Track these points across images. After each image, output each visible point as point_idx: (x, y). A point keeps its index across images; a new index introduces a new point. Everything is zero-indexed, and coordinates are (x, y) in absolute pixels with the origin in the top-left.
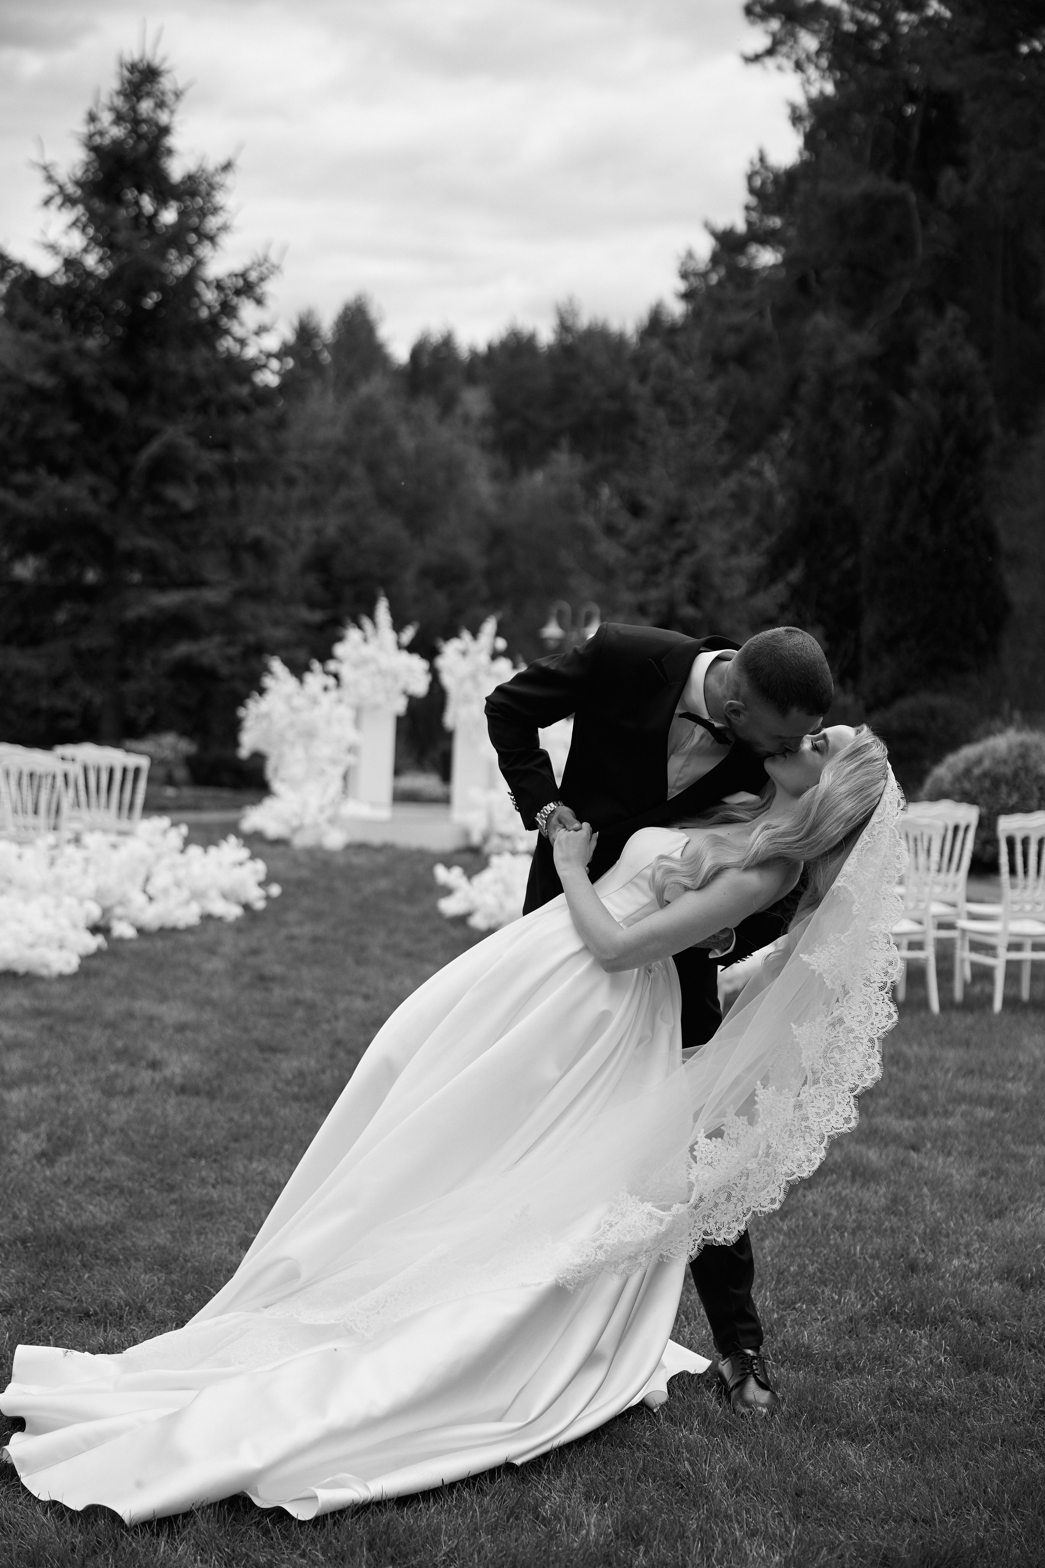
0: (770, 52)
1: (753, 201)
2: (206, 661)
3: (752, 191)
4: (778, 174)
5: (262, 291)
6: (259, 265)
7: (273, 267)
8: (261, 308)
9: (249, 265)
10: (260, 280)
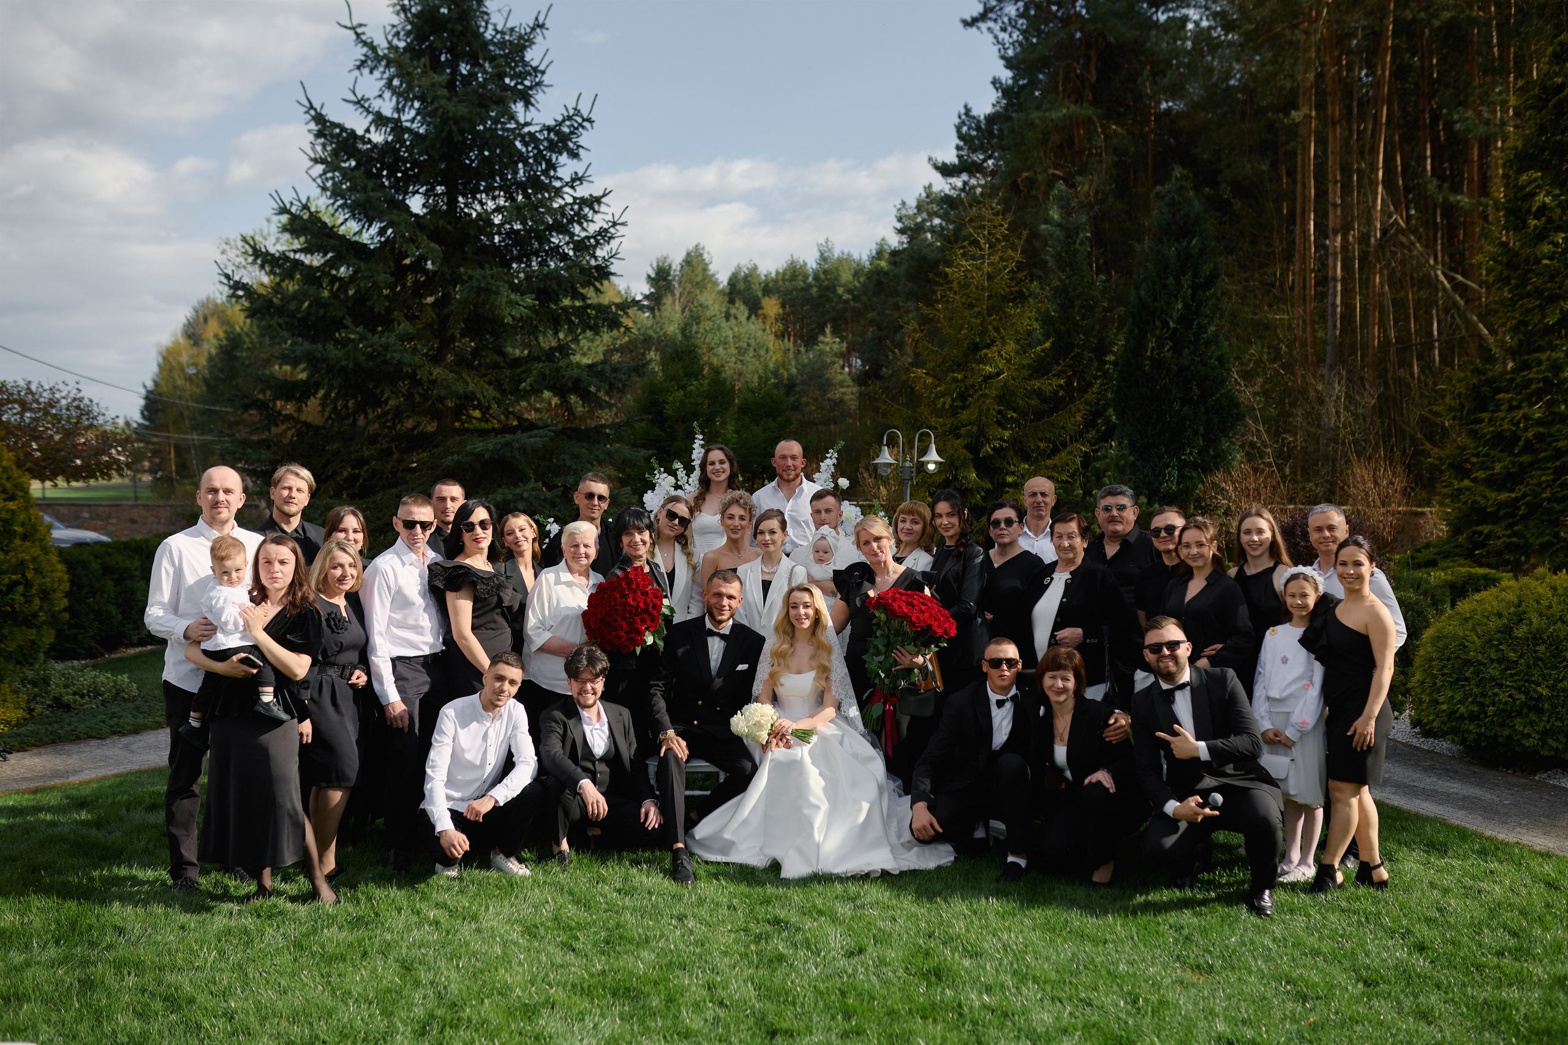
0: (983, 17)
1: (961, 143)
3: (961, 136)
4: (979, 122)
5: (575, 143)
6: (570, 118)
7: (584, 120)
8: (575, 161)
9: (560, 118)
10: (572, 133)
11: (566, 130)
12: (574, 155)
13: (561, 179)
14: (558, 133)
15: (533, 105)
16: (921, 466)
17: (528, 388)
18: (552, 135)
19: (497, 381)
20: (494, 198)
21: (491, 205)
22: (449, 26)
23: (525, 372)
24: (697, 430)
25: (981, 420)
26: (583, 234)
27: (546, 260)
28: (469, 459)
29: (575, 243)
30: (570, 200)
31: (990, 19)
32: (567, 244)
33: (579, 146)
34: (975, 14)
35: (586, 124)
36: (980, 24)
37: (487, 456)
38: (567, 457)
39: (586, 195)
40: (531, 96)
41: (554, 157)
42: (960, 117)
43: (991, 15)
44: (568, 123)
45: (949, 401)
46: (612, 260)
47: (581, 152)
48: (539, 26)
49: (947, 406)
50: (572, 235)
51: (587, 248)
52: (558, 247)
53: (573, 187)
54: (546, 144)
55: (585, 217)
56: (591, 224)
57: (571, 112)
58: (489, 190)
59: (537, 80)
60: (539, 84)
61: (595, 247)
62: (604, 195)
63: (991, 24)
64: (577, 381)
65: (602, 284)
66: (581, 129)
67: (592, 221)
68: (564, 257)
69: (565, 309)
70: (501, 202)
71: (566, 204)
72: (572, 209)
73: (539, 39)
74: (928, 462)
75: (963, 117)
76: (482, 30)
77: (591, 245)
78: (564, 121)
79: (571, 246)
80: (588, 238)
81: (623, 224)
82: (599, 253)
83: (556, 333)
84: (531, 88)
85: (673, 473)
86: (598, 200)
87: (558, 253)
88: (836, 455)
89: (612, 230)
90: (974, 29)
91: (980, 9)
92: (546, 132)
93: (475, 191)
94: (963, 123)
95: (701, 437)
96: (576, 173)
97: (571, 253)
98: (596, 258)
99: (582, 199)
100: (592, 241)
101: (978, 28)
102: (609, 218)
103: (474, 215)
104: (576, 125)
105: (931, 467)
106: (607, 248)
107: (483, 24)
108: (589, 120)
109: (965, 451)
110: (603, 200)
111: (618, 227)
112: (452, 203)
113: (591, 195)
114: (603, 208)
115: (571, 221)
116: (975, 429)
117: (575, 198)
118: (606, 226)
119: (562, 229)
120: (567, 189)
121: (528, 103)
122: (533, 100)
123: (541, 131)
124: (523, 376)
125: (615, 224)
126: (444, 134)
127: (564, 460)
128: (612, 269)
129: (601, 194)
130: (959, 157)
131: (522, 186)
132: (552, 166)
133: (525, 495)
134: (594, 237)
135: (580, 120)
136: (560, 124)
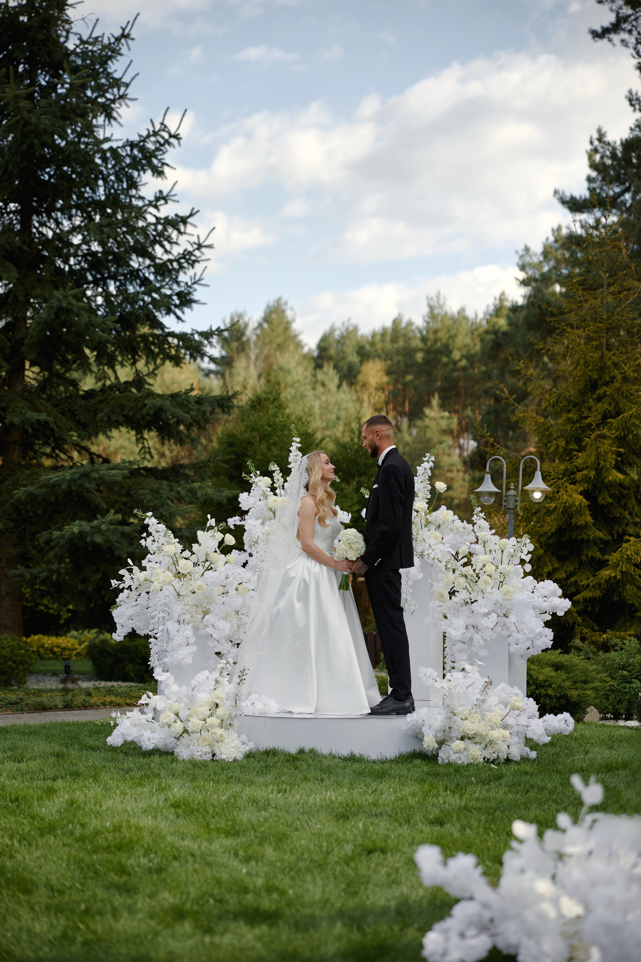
0: (615, 28)
1: (594, 174)
2: (99, 539)
3: (593, 166)
4: (614, 149)
5: (159, 160)
6: (155, 134)
7: (171, 136)
8: (159, 179)
9: (145, 133)
10: (157, 149)
11: (151, 146)
12: (158, 172)
13: (141, 198)
14: (142, 149)
15: (115, 119)
16: (526, 495)
17: (106, 419)
18: (136, 152)
19: (70, 411)
20: (70, 218)
21: (66, 225)
22: (31, 34)
23: (101, 402)
24: (295, 432)
25: (599, 464)
26: (166, 257)
27: (125, 285)
28: (43, 490)
29: (156, 266)
30: (151, 219)
31: (624, 30)
32: (148, 267)
33: (163, 164)
34: (606, 24)
35: (172, 140)
36: (612, 36)
37: (64, 486)
38: (146, 492)
39: (172, 215)
40: (113, 109)
41: (135, 174)
42: (591, 143)
43: (627, 26)
44: (153, 139)
45: (563, 443)
46: (195, 286)
47: (166, 169)
48: (125, 36)
49: (561, 450)
50: (152, 258)
51: (170, 271)
52: (138, 270)
53: (156, 207)
54: (128, 161)
55: (169, 239)
56: (175, 246)
57: (158, 127)
58: (65, 210)
59: (121, 92)
60: (122, 97)
61: (177, 271)
62: (191, 215)
63: (624, 36)
64: (159, 412)
65: (183, 313)
66: (167, 146)
67: (176, 243)
68: (145, 282)
69: (144, 337)
70: (77, 221)
71: (149, 224)
72: (155, 230)
73: (124, 50)
74: (533, 491)
75: (596, 143)
76: (62, 40)
77: (174, 269)
78: (148, 136)
79: (152, 269)
80: (171, 261)
81: (210, 246)
82: (183, 277)
83: (134, 364)
84: (113, 101)
85: (269, 474)
86: (184, 220)
87: (137, 277)
88: (433, 458)
89: (197, 253)
90: (605, 41)
91: (612, 18)
92: (128, 148)
93: (51, 209)
94: (596, 151)
95: (298, 440)
96: (161, 192)
97: (152, 277)
98: (178, 283)
99: (166, 218)
100: (175, 265)
101: (610, 40)
102: (194, 239)
103: (50, 234)
104: (162, 141)
105: (537, 495)
106: (191, 272)
107: (64, 33)
108: (176, 137)
109: (581, 497)
110: (189, 220)
111: (203, 250)
112: (26, 223)
113: (177, 215)
114: (189, 229)
115: (154, 242)
116: (592, 473)
117: (157, 218)
118: (190, 249)
119: (143, 252)
120: (152, 210)
121: (109, 116)
122: (115, 114)
123: (124, 146)
124: (100, 406)
125: (200, 246)
126: (24, 147)
127: (144, 494)
128: (196, 296)
129: (188, 214)
130: (592, 190)
131: (100, 206)
132: (133, 184)
133: (104, 527)
134: (178, 261)
135: (166, 136)
136: (144, 140)
